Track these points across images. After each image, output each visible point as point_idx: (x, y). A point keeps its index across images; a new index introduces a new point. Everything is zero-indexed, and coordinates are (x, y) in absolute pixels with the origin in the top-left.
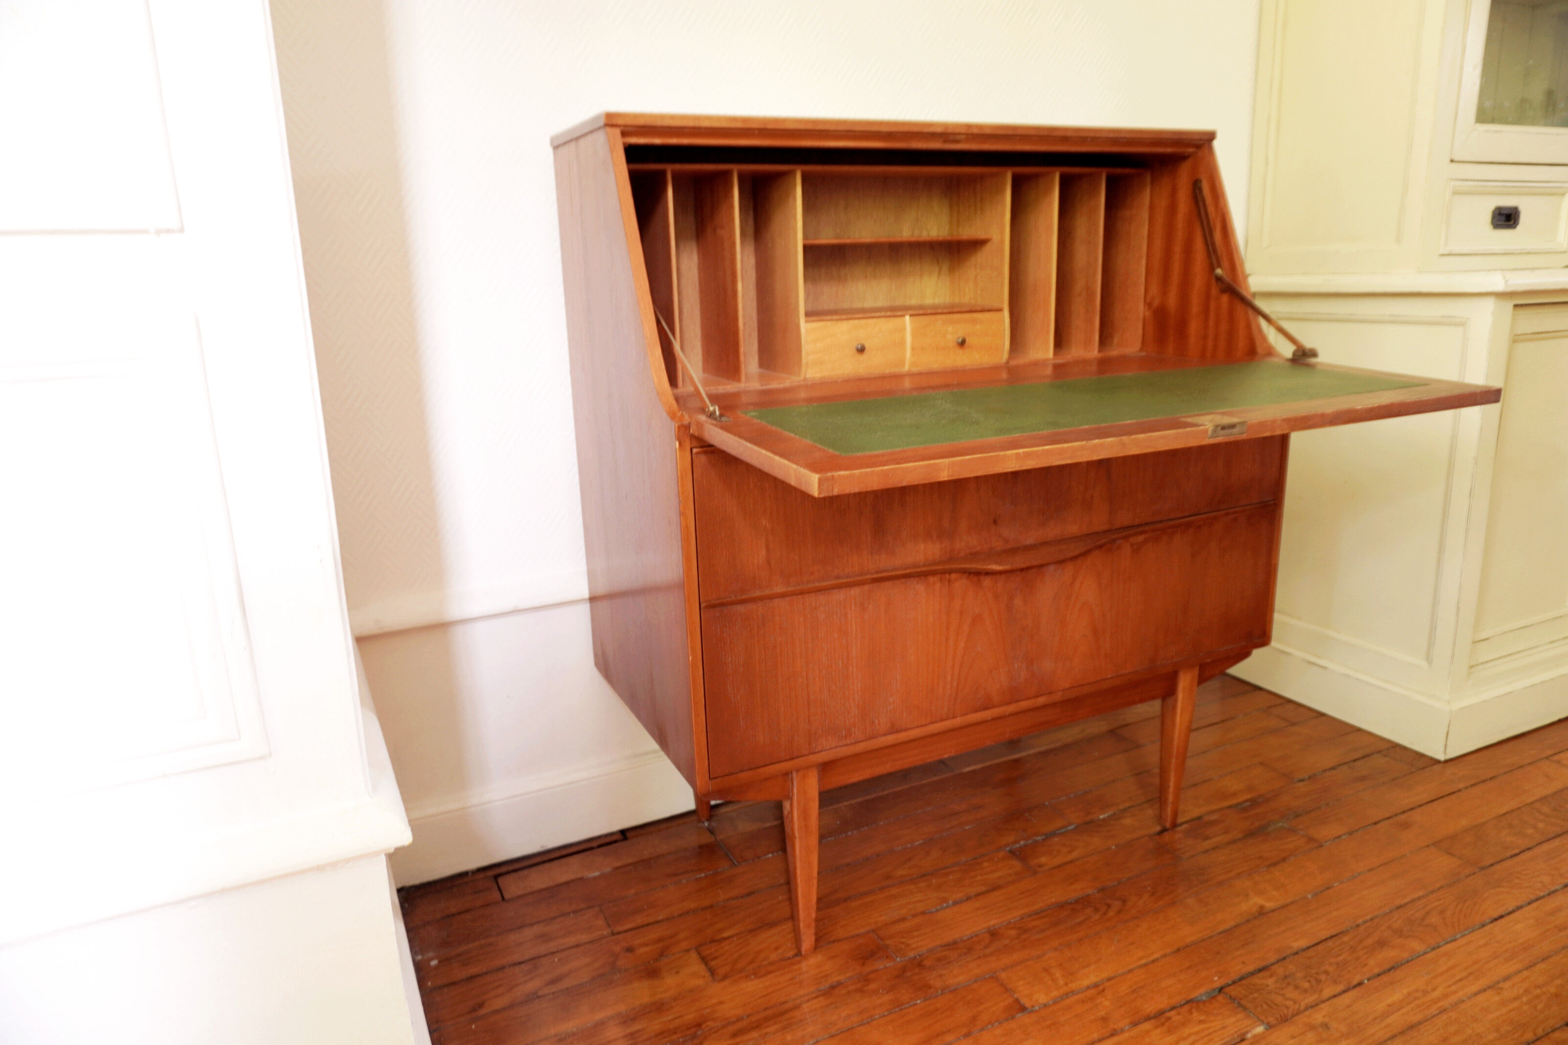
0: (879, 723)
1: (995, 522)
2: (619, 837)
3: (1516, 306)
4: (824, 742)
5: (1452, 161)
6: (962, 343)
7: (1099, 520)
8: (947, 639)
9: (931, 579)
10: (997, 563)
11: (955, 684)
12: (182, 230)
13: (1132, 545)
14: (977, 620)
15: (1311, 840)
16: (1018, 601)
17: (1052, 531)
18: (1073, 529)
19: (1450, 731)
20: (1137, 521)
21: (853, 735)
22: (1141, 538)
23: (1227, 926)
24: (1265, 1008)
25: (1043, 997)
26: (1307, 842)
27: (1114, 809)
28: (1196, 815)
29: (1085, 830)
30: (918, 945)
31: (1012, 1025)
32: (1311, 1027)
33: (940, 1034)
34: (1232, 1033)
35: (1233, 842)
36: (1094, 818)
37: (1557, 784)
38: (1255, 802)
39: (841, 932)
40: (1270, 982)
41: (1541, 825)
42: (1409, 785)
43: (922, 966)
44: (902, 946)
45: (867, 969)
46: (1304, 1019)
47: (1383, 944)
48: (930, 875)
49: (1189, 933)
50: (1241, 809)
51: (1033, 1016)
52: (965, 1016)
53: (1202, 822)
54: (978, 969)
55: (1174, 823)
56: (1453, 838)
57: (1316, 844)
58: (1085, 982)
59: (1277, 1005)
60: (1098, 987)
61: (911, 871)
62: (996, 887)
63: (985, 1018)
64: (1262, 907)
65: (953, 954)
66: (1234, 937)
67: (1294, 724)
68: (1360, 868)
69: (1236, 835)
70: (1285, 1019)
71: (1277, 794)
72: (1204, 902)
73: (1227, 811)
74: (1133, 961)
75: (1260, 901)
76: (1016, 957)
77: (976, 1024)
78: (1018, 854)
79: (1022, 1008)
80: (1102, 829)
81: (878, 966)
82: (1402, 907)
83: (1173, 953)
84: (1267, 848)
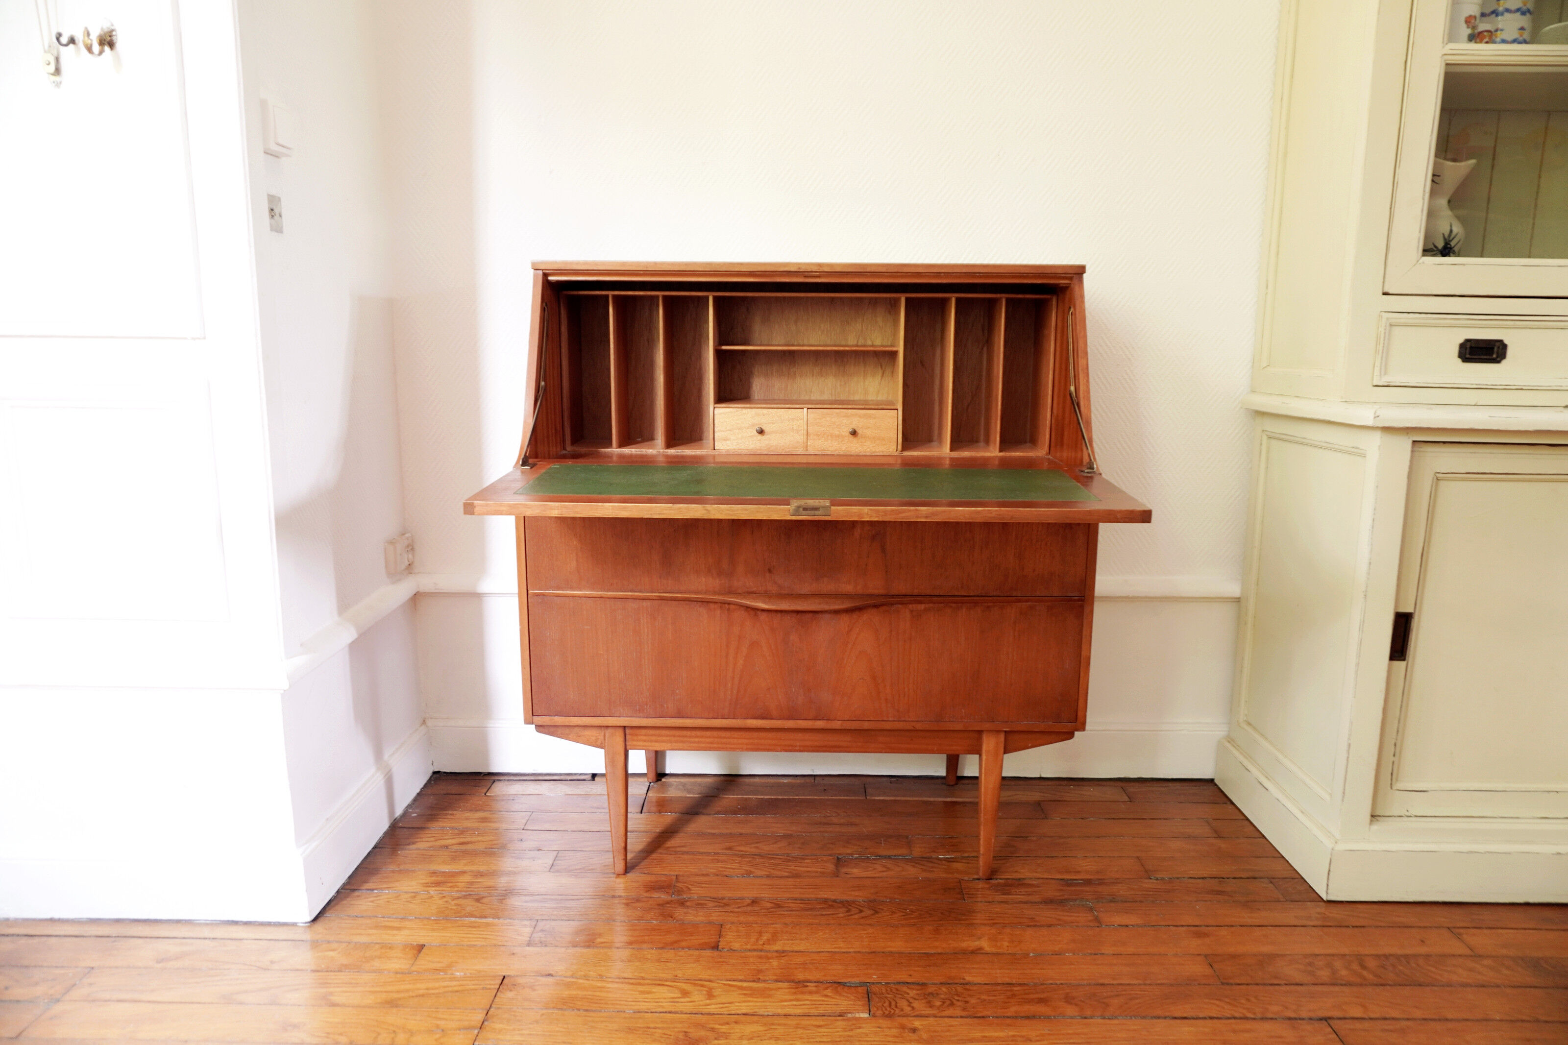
0: (668, 708)
1: (770, 571)
2: (589, 777)
3: (1414, 442)
4: (622, 711)
5: (1385, 294)
6: (854, 433)
7: (875, 585)
8: (727, 656)
9: (712, 606)
10: (764, 602)
11: (735, 692)
12: (205, 338)
13: (912, 611)
14: (754, 645)
15: (1097, 920)
16: (794, 637)
17: (827, 586)
18: (849, 588)
19: (1331, 870)
20: (916, 592)
21: (645, 711)
22: (922, 607)
23: (933, 951)
24: (885, 1005)
25: (736, 946)
26: (1090, 921)
27: (958, 855)
28: (1022, 877)
29: (914, 861)
30: (696, 892)
31: (696, 953)
32: (903, 1027)
33: (643, 942)
34: (838, 1009)
35: (1026, 903)
36: (934, 855)
37: (1423, 950)
38: (1088, 882)
39: (657, 870)
40: (912, 993)
41: (1344, 972)
42: (1259, 909)
43: (682, 903)
44: (685, 890)
45: (646, 895)
46: (904, 1021)
47: (1041, 1001)
48: (760, 856)
49: (897, 945)
50: (1068, 883)
51: (716, 953)
52: (671, 938)
53: (1019, 883)
54: (716, 916)
55: (990, 876)
56: (1233, 957)
57: (1097, 924)
58: (777, 947)
59: (896, 1007)
60: (781, 953)
61: (750, 849)
62: (797, 876)
63: (684, 944)
64: (981, 949)
65: (711, 904)
66: (928, 959)
67: (1219, 837)
68: (1108, 950)
69: (1036, 898)
70: (890, 1016)
71: (1116, 881)
72: (937, 931)
73: (1053, 882)
74: (828, 947)
75: (985, 944)
76: (751, 919)
77: (673, 945)
78: (839, 862)
79: (716, 947)
80: (931, 865)
81: (656, 895)
82: (1103, 985)
83: (866, 952)
84: (1046, 914)
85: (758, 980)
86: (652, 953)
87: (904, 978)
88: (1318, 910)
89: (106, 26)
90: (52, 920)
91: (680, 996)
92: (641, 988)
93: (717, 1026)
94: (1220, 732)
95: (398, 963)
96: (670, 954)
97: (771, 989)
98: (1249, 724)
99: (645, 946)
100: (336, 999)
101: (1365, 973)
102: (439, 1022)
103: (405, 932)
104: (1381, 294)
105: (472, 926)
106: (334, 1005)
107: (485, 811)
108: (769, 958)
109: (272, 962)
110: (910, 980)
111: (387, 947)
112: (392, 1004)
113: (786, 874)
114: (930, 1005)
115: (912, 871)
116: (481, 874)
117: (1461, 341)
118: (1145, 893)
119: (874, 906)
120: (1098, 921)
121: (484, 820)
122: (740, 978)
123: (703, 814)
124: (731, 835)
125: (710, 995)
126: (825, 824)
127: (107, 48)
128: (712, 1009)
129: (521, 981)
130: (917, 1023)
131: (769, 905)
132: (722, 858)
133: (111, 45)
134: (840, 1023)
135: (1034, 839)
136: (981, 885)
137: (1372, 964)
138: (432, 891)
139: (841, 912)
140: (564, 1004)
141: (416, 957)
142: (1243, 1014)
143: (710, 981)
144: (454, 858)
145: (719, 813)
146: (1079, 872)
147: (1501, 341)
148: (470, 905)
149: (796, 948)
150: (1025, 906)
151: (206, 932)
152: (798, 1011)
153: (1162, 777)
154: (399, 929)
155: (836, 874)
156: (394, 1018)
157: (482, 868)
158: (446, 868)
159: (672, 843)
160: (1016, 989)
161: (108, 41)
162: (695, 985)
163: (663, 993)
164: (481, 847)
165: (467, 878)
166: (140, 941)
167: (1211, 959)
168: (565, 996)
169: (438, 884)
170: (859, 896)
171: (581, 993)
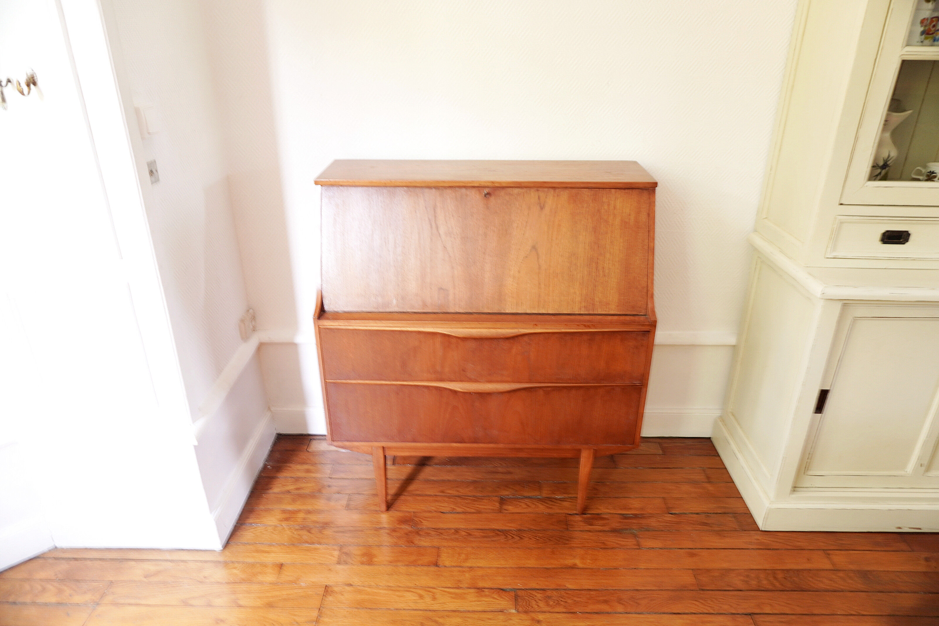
0: (407, 437)
3: (844, 303)
4: (381, 439)
5: (840, 205)
9: (431, 388)
11: (444, 430)
14: (455, 407)
16: (477, 404)
21: (395, 439)
23: (550, 567)
24: (524, 604)
25: (447, 563)
26: (634, 545)
27: (566, 496)
28: (600, 512)
29: (543, 500)
30: (426, 524)
31: (425, 568)
32: (533, 619)
33: (399, 561)
34: (499, 607)
35: (600, 531)
36: (553, 496)
37: (808, 566)
38: (636, 516)
39: (404, 508)
40: (539, 596)
41: (765, 582)
42: (724, 536)
43: (418, 533)
44: (419, 522)
45: (398, 526)
46: (533, 615)
47: (606, 602)
48: (459, 497)
49: (532, 563)
50: (625, 517)
51: (436, 568)
52: (413, 558)
53: (598, 517)
54: (436, 542)
55: (584, 512)
56: (708, 571)
57: (637, 547)
58: (468, 564)
59: (529, 605)
60: (471, 568)
61: (453, 492)
62: (479, 512)
63: (420, 562)
64: (575, 565)
65: (433, 533)
66: (547, 572)
67: (709, 482)
68: (642, 566)
69: (606, 528)
70: (526, 612)
71: (651, 516)
72: (553, 553)
73: (617, 516)
74: (496, 564)
75: (578, 562)
76: (455, 544)
77: (414, 564)
78: (503, 501)
79: (436, 565)
80: (551, 503)
81: (403, 526)
82: (637, 590)
83: (515, 568)
84: (612, 540)
85: (458, 588)
86: (403, 569)
87: (534, 585)
88: (756, 537)
89: (30, 72)
90: (86, 549)
91: (417, 598)
92: (397, 593)
93: (438, 619)
94: (717, 413)
95: (270, 577)
96: (412, 569)
97: (465, 594)
98: (733, 415)
99: (399, 564)
100: (241, 603)
101: (775, 582)
102: (295, 618)
103: (273, 555)
104: (838, 203)
105: (308, 550)
106: (240, 606)
107: (307, 464)
108: (464, 571)
109: (205, 577)
110: (538, 587)
111: (264, 565)
112: (270, 605)
113: (473, 511)
114: (548, 605)
115: (542, 508)
116: (309, 512)
117: (883, 231)
118: (665, 524)
119: (520, 533)
120: (639, 546)
121: (308, 471)
122: (449, 585)
123: (427, 465)
124: (443, 481)
125: (434, 599)
126: (494, 472)
127: (32, 86)
128: (436, 607)
129: (336, 589)
130: (541, 617)
131: (464, 533)
132: (439, 498)
133: (35, 84)
134: (501, 617)
135: (608, 483)
136: (578, 518)
137: (780, 576)
138: (284, 524)
139: (502, 539)
140: (360, 605)
141: (280, 573)
142: (708, 610)
143: (434, 588)
144: (294, 501)
145: (436, 464)
146: (630, 509)
147: (907, 232)
148: (305, 535)
149: (479, 565)
150: (600, 534)
151: (168, 557)
152: (479, 609)
153: (682, 436)
154: (268, 552)
155: (500, 511)
156: (272, 615)
157: (309, 508)
158: (290, 508)
159: (412, 487)
160: (592, 593)
161: (32, 82)
162: (426, 591)
163: (410, 597)
164: (307, 491)
165: (301, 515)
166: (133, 563)
167: (696, 572)
168: (358, 599)
169: (287, 519)
170: (512, 526)
171: (367, 597)
